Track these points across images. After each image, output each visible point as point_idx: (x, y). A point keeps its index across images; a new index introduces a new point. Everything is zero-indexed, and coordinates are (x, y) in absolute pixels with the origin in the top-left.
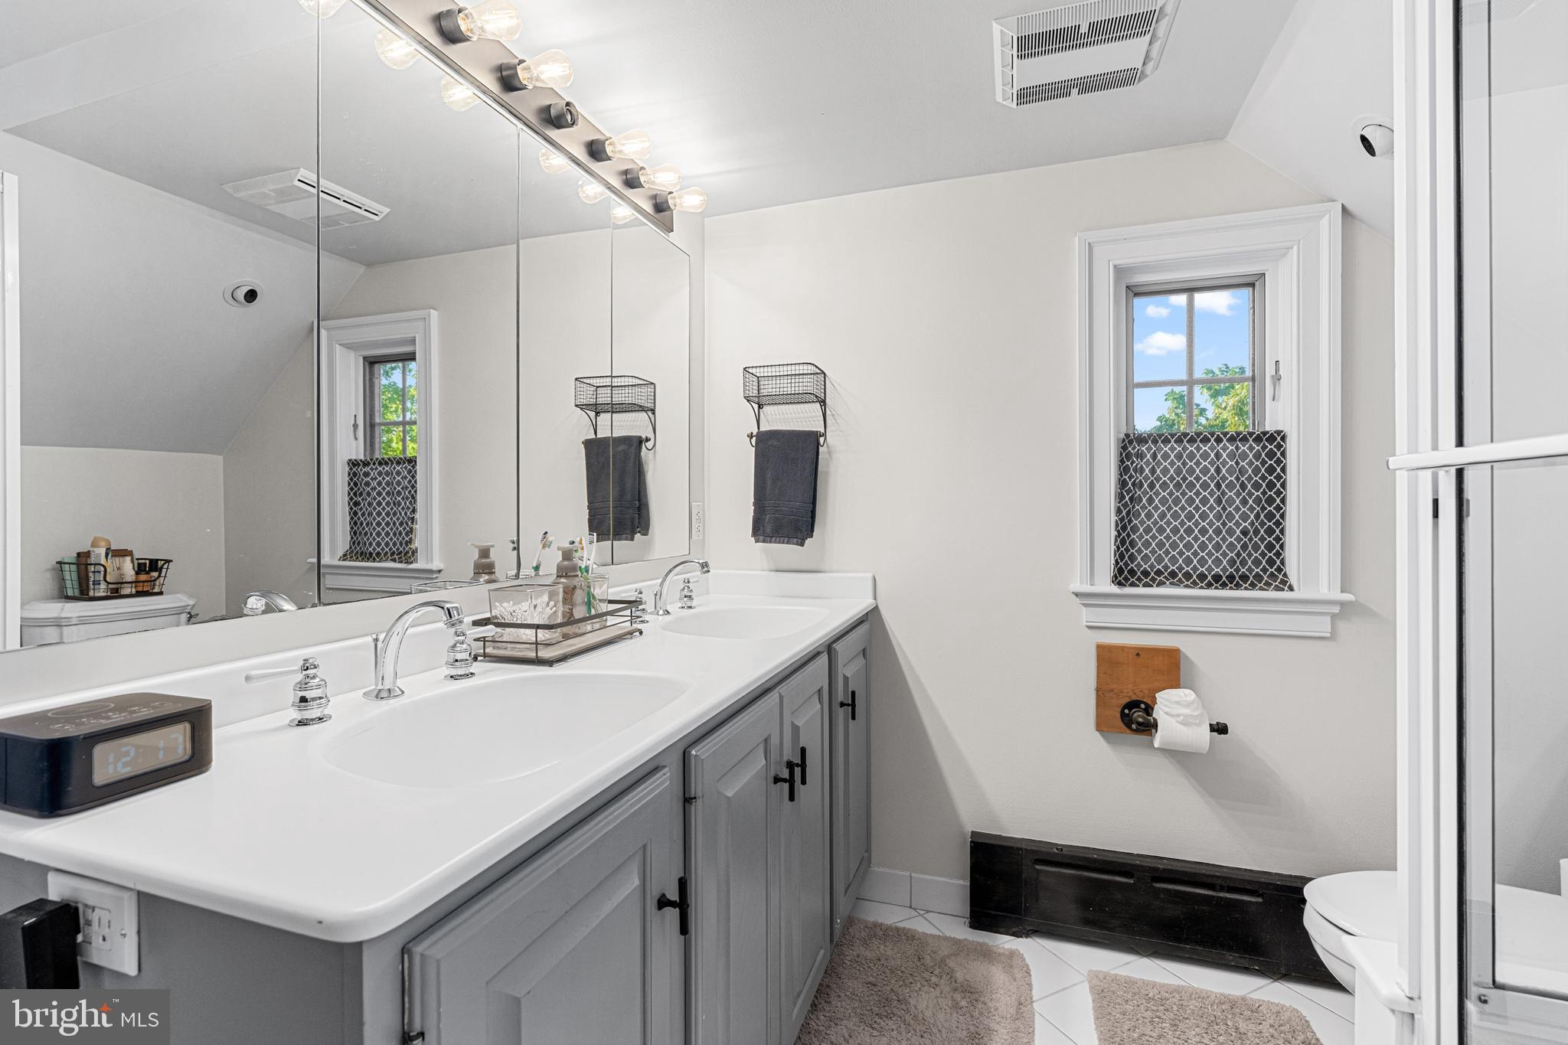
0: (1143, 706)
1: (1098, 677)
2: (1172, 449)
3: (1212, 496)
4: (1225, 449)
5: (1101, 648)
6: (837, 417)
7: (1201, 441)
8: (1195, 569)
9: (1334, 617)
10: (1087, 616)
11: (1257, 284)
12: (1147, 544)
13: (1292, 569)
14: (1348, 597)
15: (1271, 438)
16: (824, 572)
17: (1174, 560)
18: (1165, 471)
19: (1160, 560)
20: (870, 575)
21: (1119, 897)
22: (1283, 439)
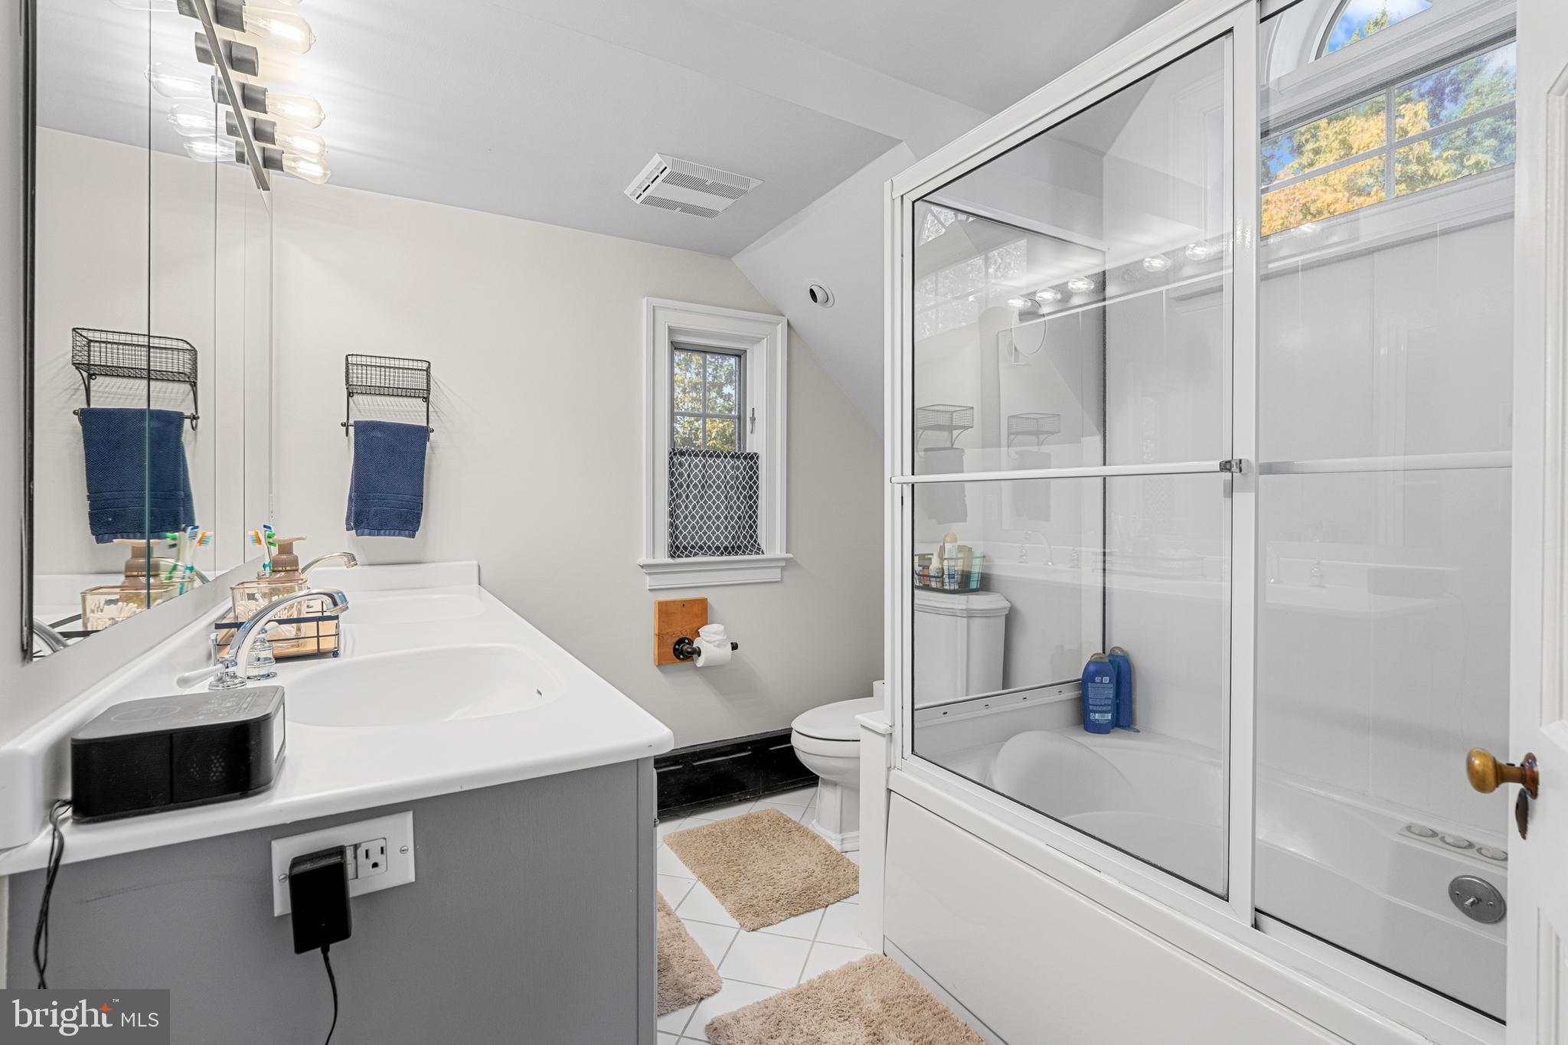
0: (687, 641)
1: (659, 625)
2: (700, 461)
3: (723, 494)
4: (728, 463)
5: (661, 604)
6: (440, 414)
7: (716, 457)
8: (713, 543)
9: (783, 568)
10: (649, 582)
11: (742, 356)
12: (685, 528)
13: (762, 541)
14: (790, 555)
15: (752, 458)
16: (426, 563)
17: (701, 538)
18: (696, 476)
19: (693, 538)
20: (475, 562)
21: (673, 780)
22: (757, 458)
